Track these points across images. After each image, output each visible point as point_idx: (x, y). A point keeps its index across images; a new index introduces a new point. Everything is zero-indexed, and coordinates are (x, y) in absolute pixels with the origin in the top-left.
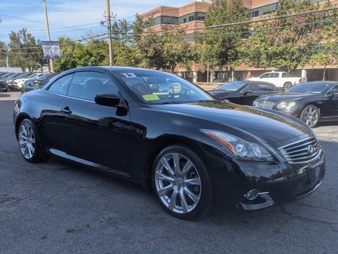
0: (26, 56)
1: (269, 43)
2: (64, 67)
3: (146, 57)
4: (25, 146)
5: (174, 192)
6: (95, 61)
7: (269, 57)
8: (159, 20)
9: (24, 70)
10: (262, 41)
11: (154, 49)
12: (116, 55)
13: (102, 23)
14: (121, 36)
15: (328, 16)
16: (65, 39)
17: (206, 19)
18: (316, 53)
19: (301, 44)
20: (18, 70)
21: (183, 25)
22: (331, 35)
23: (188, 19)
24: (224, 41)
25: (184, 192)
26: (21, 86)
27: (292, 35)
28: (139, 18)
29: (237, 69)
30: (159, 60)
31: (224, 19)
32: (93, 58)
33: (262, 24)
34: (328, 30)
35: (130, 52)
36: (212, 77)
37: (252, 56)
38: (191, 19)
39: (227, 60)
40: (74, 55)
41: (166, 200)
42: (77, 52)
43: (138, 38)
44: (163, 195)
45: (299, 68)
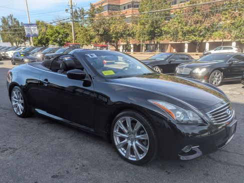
0: (14, 34)
1: (184, 24)
2: (40, 42)
3: (98, 35)
4: (16, 106)
5: (129, 145)
6: (62, 37)
7: (184, 34)
8: (106, 8)
9: (12, 44)
10: (179, 23)
11: (103, 29)
12: (77, 33)
13: (67, 10)
14: (80, 20)
15: (226, 4)
16: (41, 21)
17: (139, 7)
18: (216, 31)
19: (207, 24)
20: (8, 45)
21: (124, 11)
22: (227, 18)
23: (127, 7)
24: (153, 23)
25: (136, 145)
26: (11, 57)
27: (200, 18)
28: (92, 7)
29: (161, 42)
30: (107, 37)
31: (153, 7)
32: (60, 36)
33: (179, 10)
34: (225, 14)
35: (86, 31)
36: (144, 48)
37: (172, 33)
38: (129, 7)
39: (155, 36)
40: (47, 34)
41: (123, 152)
42: (49, 31)
43: (92, 21)
44: (120, 148)
45: (204, 41)
